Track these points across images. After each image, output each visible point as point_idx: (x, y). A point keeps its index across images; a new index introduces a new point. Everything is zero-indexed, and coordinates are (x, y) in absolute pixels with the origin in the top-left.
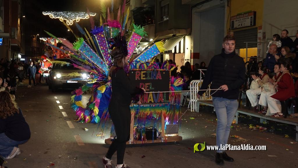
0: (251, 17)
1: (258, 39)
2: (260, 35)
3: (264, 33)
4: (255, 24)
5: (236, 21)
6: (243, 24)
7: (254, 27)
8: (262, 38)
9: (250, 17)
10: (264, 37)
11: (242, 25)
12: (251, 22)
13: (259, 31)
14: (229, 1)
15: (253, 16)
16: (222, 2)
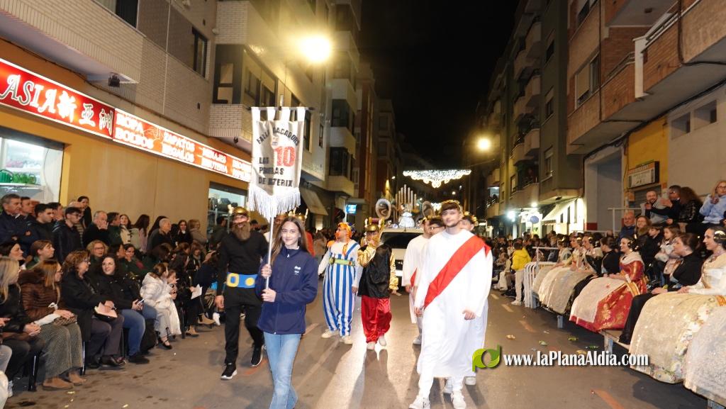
4: (657, 180)
14: (626, 147)
15: (654, 168)
16: (618, 149)
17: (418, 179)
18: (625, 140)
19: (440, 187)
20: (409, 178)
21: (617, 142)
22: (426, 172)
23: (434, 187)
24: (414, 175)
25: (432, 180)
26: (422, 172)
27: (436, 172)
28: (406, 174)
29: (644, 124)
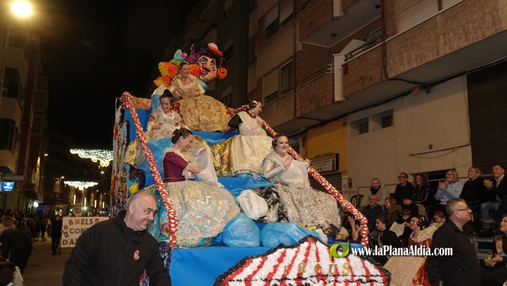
0: (333, 160)
1: (343, 186)
2: (345, 182)
3: (350, 179)
4: (338, 169)
5: (315, 164)
6: (323, 169)
7: (337, 172)
8: (347, 186)
9: (331, 160)
10: (350, 185)
11: (321, 169)
12: (333, 166)
13: (343, 177)
14: (304, 140)
15: (335, 159)
16: (295, 142)
17: (86, 158)
18: (305, 134)
19: (108, 167)
20: (77, 155)
21: (295, 136)
22: (95, 151)
23: (103, 166)
24: (82, 154)
25: (99, 159)
26: (90, 151)
27: (104, 152)
28: (73, 152)
29: (324, 123)
